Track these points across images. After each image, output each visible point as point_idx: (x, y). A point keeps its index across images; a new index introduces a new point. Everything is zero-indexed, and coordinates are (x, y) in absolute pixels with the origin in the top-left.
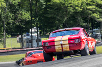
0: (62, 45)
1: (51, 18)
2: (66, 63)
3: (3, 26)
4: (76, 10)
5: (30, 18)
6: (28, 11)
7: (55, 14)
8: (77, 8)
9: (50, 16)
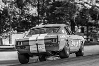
0: (37, 44)
3: (10, 21)
4: (85, 7)
5: (37, 14)
6: (35, 6)
8: (86, 5)
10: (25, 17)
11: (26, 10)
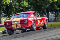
0: (16, 24)
1: (40, 5)
2: (48, 31)
3: (13, 10)
5: (28, 5)
6: (27, 1)
7: (42, 3)
9: (39, 4)
10: (22, 8)
11: (22, 4)
